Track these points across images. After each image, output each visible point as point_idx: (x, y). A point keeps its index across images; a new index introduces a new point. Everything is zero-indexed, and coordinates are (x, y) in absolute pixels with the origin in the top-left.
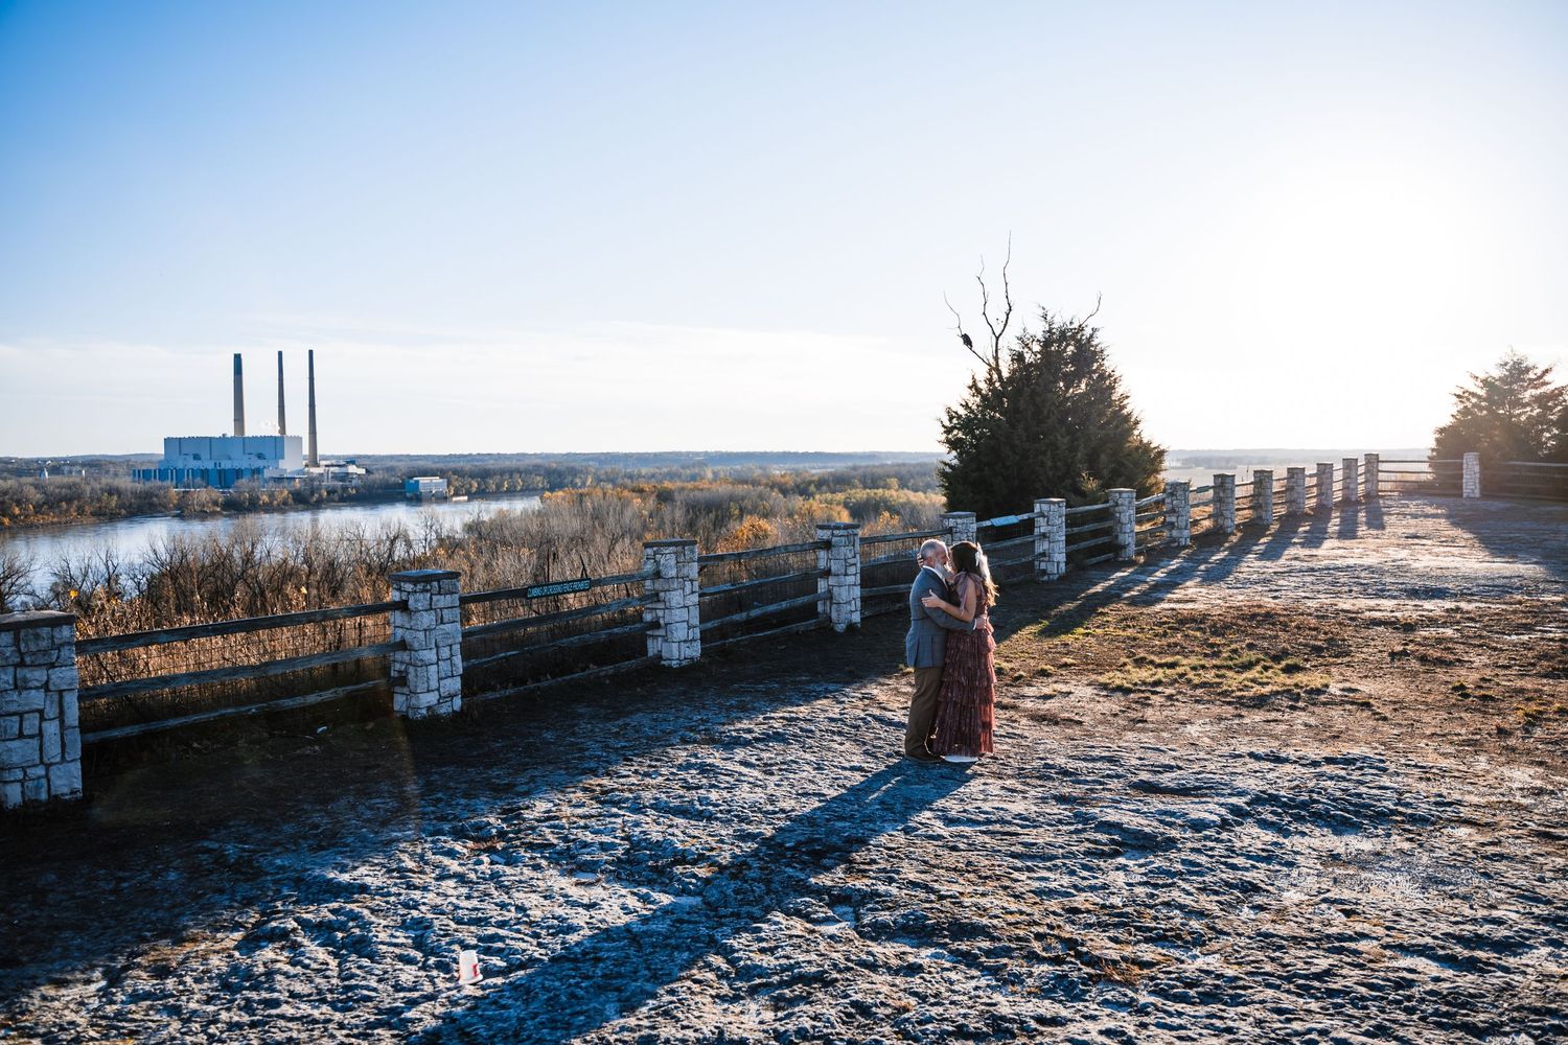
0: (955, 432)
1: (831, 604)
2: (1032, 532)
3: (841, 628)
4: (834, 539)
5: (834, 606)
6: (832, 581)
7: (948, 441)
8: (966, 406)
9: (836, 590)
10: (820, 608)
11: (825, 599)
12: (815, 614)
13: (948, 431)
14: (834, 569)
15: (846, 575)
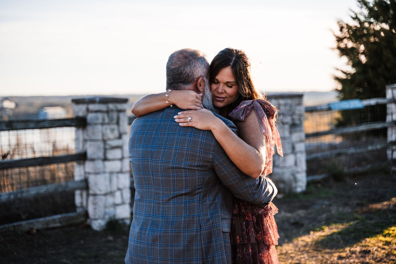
0: (345, 41)
1: (88, 195)
2: (383, 118)
3: (97, 225)
4: (90, 116)
5: (91, 198)
6: (89, 166)
7: (339, 48)
8: (356, 18)
9: (92, 179)
10: (78, 200)
11: (81, 189)
12: (73, 207)
13: (340, 40)
14: (90, 153)
15: (105, 159)
